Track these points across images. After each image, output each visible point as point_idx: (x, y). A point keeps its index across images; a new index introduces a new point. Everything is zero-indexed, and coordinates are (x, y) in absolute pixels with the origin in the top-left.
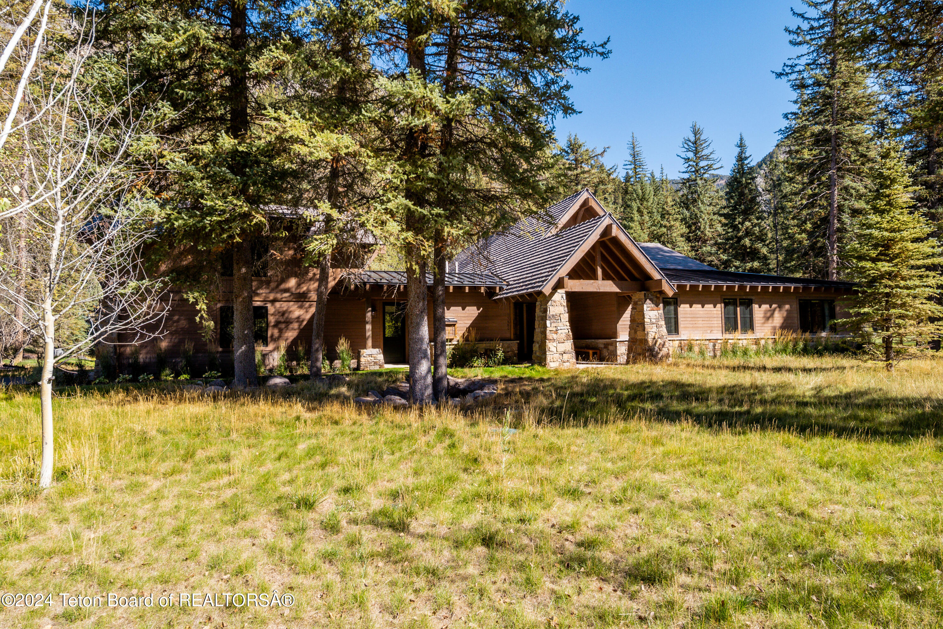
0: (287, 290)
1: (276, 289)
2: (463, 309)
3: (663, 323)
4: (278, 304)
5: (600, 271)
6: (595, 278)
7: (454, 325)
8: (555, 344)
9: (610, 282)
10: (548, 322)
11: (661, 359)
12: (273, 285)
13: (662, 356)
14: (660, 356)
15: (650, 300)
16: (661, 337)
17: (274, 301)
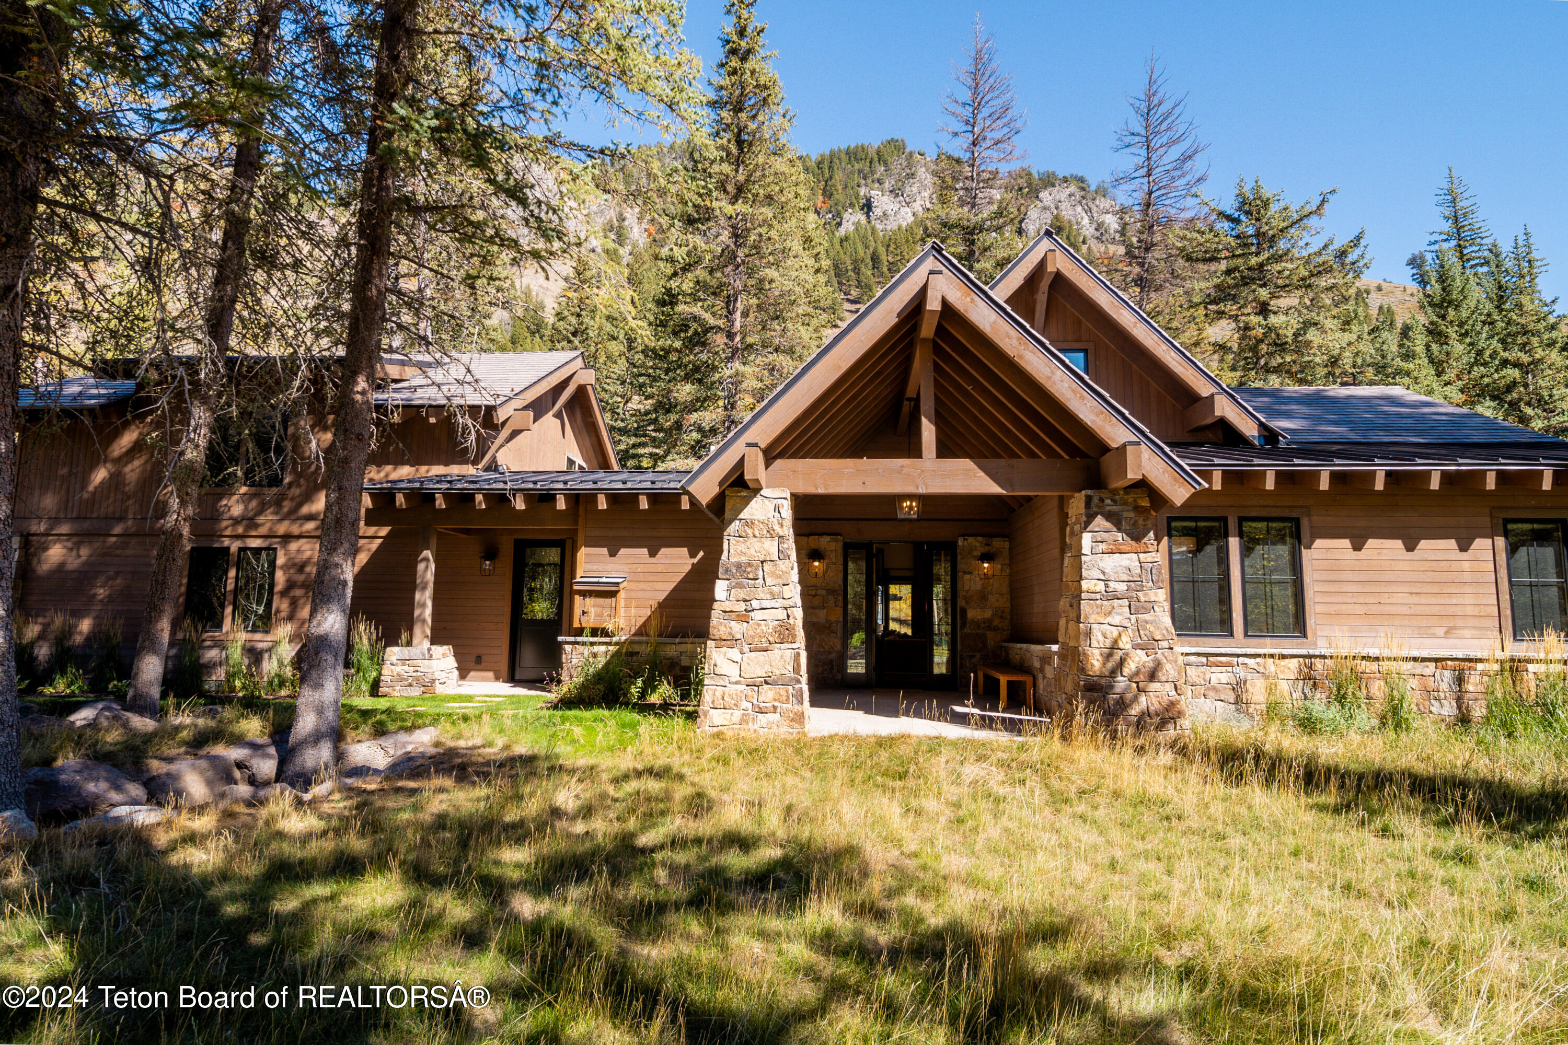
0: (310, 517)
1: (293, 515)
2: (653, 554)
3: (1161, 596)
4: (294, 546)
5: (928, 432)
6: (914, 451)
7: (613, 594)
8: (734, 654)
9: (966, 464)
10: (720, 588)
11: (1140, 725)
12: (287, 505)
13: (1146, 714)
14: (1135, 711)
15: (1109, 517)
16: (1149, 645)
17: (287, 538)
